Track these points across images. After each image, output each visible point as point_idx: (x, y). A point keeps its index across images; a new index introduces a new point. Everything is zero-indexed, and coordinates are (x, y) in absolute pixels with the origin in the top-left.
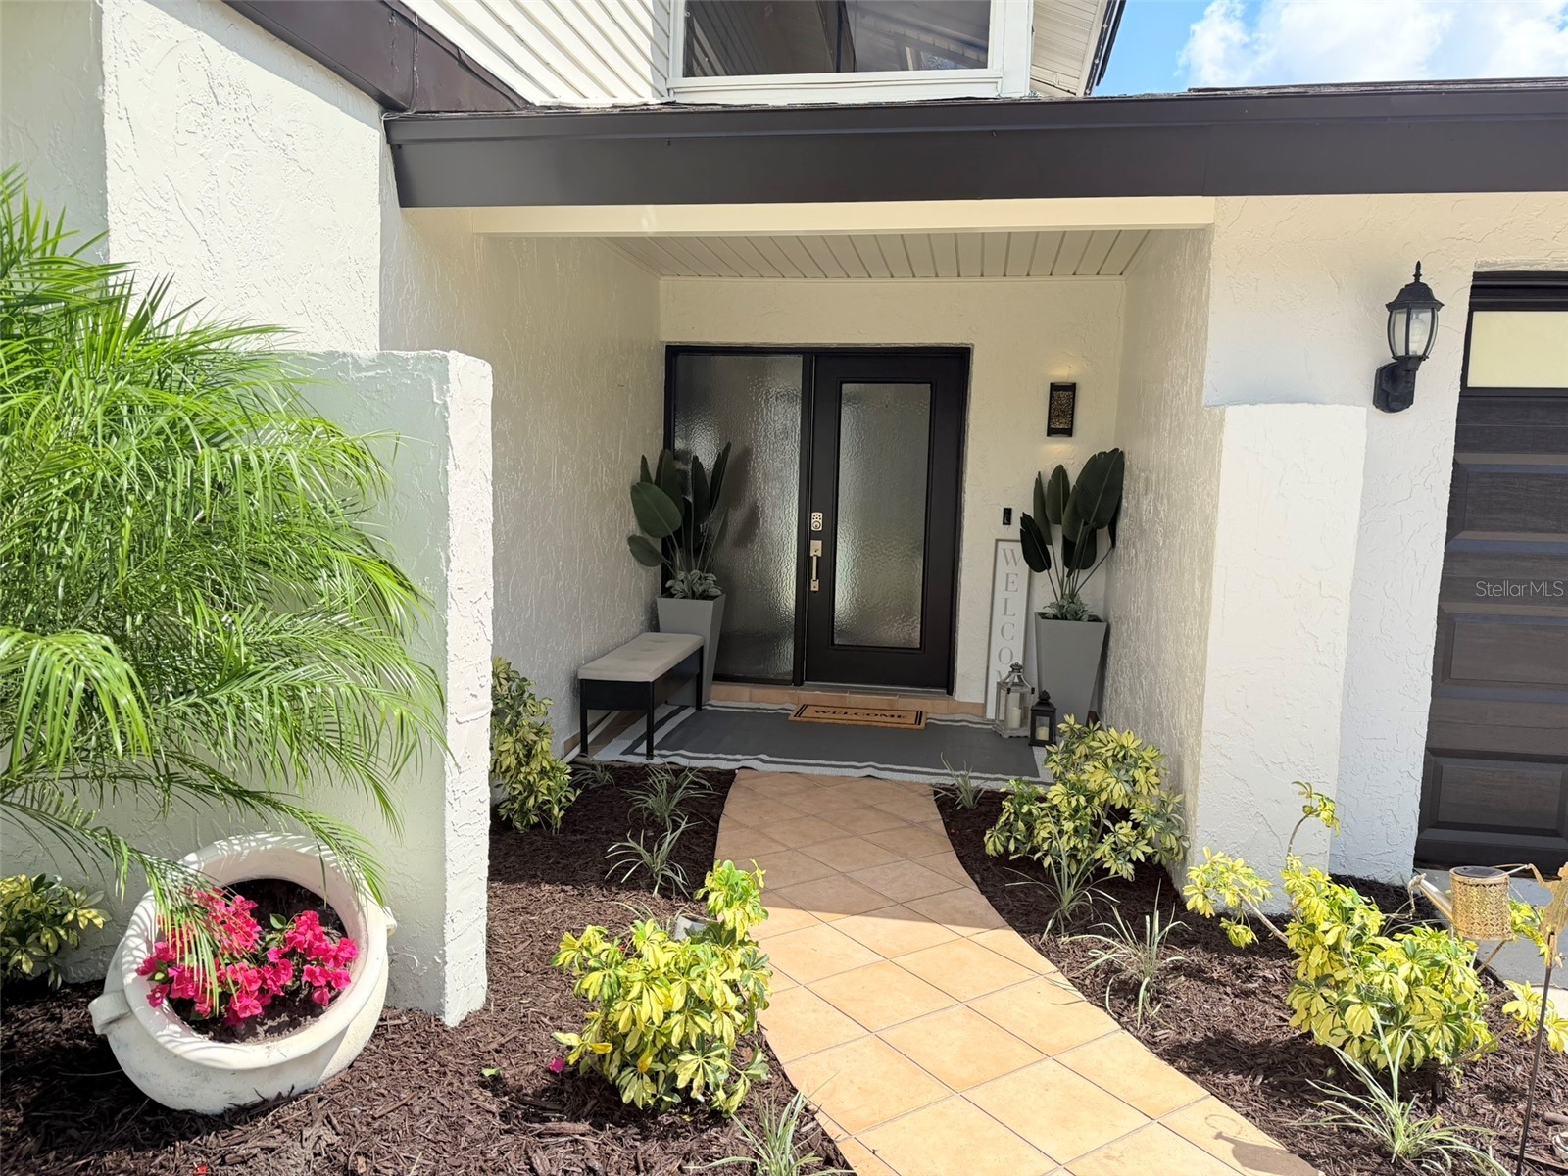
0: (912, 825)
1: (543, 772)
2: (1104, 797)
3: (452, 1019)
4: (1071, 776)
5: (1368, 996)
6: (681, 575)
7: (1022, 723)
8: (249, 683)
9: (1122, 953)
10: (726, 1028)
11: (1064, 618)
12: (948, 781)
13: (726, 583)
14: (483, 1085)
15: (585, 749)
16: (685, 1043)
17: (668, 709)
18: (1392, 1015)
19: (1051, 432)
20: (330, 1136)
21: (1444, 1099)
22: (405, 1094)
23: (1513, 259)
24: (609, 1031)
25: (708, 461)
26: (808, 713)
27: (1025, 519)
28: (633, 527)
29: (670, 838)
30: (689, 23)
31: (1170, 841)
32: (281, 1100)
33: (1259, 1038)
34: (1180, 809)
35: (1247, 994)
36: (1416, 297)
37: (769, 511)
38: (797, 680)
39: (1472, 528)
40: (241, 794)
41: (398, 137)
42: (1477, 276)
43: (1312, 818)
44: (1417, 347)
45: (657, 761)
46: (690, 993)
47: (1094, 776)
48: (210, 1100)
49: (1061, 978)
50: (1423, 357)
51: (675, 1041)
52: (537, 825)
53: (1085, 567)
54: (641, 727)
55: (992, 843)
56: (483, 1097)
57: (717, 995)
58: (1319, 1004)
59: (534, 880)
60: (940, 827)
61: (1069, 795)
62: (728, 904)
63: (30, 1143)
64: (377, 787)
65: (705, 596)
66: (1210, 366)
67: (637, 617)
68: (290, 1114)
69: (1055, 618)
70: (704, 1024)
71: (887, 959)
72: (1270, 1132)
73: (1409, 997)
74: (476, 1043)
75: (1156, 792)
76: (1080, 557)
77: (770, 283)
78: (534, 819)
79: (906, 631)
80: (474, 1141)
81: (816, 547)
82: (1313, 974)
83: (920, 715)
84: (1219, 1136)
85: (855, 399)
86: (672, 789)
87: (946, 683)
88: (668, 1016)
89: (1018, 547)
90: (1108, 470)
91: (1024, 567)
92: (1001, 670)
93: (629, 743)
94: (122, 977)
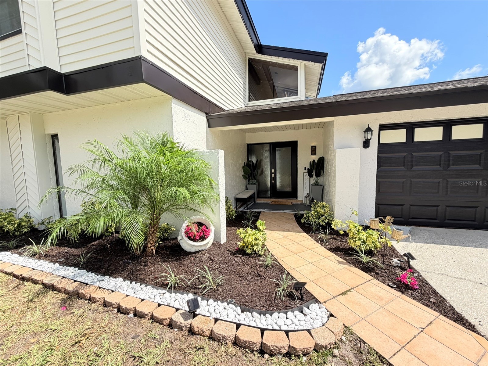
0: (290, 219)
1: (231, 211)
2: (320, 213)
3: (222, 243)
4: (315, 210)
5: (360, 239)
6: (251, 181)
7: (309, 203)
8: (198, 194)
9: (322, 236)
10: (261, 243)
11: (315, 185)
12: (296, 212)
13: (258, 182)
14: (227, 250)
15: (237, 208)
16: (255, 244)
17: (250, 203)
18: (364, 242)
19: (312, 154)
20: (208, 255)
21: (373, 256)
22: (217, 251)
23: (386, 122)
24: (244, 243)
25: (254, 161)
26: (273, 203)
27: (308, 169)
28: (243, 173)
29: (251, 220)
30: (249, 93)
31: (331, 219)
32: (202, 251)
33: (344, 247)
34: (333, 214)
35: (343, 241)
36: (369, 130)
37: (265, 170)
38: (271, 197)
39: (382, 167)
40: (194, 210)
41: (208, 118)
42: (380, 125)
43: (353, 214)
44: (369, 138)
45: (248, 210)
46: (255, 238)
47: (319, 209)
48: (193, 250)
49: (312, 239)
50: (370, 139)
51: (253, 244)
52: (231, 219)
53: (319, 177)
54: (246, 205)
55: (302, 221)
56: (228, 252)
57: (259, 238)
58: (352, 241)
59: (231, 227)
60: (294, 219)
61: (315, 213)
62: (260, 226)
63: (171, 256)
64: (212, 209)
65: (255, 184)
66: (334, 143)
67: (244, 188)
68: (203, 252)
69: (314, 185)
70: (257, 242)
71: (285, 237)
72: (344, 260)
73: (366, 240)
74: (225, 246)
75: (329, 211)
76: (318, 175)
77: (263, 133)
78: (230, 218)
79: (289, 189)
80: (227, 257)
81: (273, 175)
82: (351, 237)
83: (292, 202)
84: (336, 260)
85: (279, 150)
86: (251, 214)
87: (296, 197)
88: (252, 240)
89: (307, 174)
90: (322, 160)
91: (309, 177)
92: (305, 194)
93: (244, 208)
94: (182, 233)
